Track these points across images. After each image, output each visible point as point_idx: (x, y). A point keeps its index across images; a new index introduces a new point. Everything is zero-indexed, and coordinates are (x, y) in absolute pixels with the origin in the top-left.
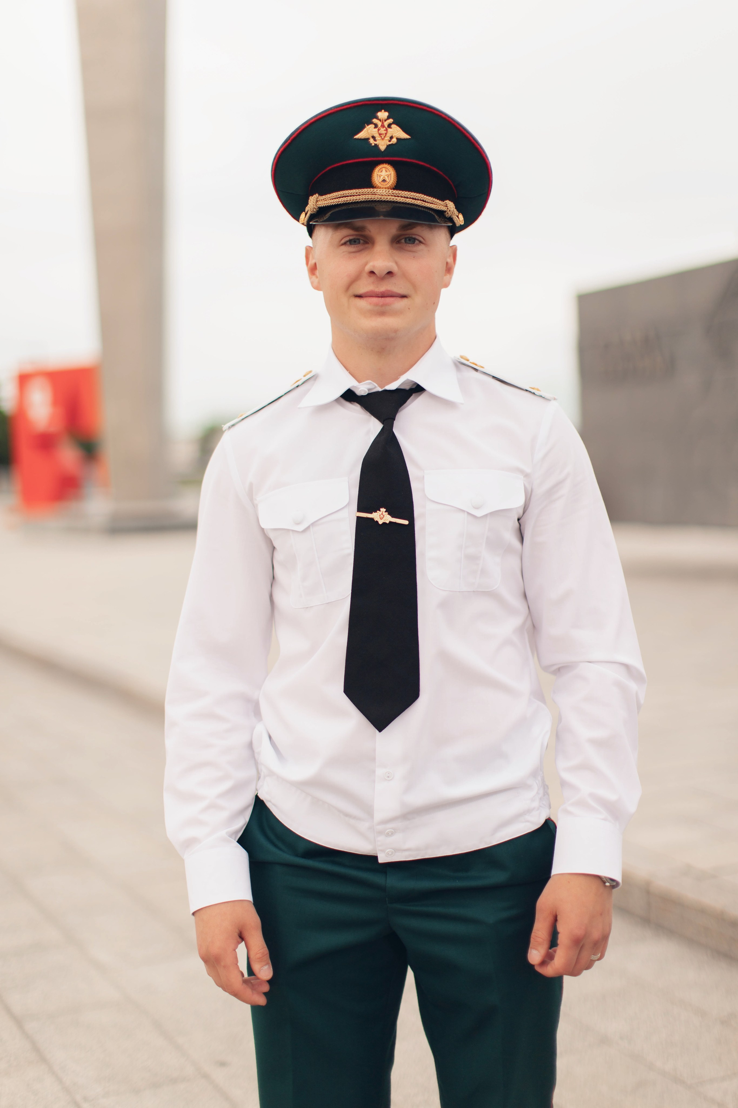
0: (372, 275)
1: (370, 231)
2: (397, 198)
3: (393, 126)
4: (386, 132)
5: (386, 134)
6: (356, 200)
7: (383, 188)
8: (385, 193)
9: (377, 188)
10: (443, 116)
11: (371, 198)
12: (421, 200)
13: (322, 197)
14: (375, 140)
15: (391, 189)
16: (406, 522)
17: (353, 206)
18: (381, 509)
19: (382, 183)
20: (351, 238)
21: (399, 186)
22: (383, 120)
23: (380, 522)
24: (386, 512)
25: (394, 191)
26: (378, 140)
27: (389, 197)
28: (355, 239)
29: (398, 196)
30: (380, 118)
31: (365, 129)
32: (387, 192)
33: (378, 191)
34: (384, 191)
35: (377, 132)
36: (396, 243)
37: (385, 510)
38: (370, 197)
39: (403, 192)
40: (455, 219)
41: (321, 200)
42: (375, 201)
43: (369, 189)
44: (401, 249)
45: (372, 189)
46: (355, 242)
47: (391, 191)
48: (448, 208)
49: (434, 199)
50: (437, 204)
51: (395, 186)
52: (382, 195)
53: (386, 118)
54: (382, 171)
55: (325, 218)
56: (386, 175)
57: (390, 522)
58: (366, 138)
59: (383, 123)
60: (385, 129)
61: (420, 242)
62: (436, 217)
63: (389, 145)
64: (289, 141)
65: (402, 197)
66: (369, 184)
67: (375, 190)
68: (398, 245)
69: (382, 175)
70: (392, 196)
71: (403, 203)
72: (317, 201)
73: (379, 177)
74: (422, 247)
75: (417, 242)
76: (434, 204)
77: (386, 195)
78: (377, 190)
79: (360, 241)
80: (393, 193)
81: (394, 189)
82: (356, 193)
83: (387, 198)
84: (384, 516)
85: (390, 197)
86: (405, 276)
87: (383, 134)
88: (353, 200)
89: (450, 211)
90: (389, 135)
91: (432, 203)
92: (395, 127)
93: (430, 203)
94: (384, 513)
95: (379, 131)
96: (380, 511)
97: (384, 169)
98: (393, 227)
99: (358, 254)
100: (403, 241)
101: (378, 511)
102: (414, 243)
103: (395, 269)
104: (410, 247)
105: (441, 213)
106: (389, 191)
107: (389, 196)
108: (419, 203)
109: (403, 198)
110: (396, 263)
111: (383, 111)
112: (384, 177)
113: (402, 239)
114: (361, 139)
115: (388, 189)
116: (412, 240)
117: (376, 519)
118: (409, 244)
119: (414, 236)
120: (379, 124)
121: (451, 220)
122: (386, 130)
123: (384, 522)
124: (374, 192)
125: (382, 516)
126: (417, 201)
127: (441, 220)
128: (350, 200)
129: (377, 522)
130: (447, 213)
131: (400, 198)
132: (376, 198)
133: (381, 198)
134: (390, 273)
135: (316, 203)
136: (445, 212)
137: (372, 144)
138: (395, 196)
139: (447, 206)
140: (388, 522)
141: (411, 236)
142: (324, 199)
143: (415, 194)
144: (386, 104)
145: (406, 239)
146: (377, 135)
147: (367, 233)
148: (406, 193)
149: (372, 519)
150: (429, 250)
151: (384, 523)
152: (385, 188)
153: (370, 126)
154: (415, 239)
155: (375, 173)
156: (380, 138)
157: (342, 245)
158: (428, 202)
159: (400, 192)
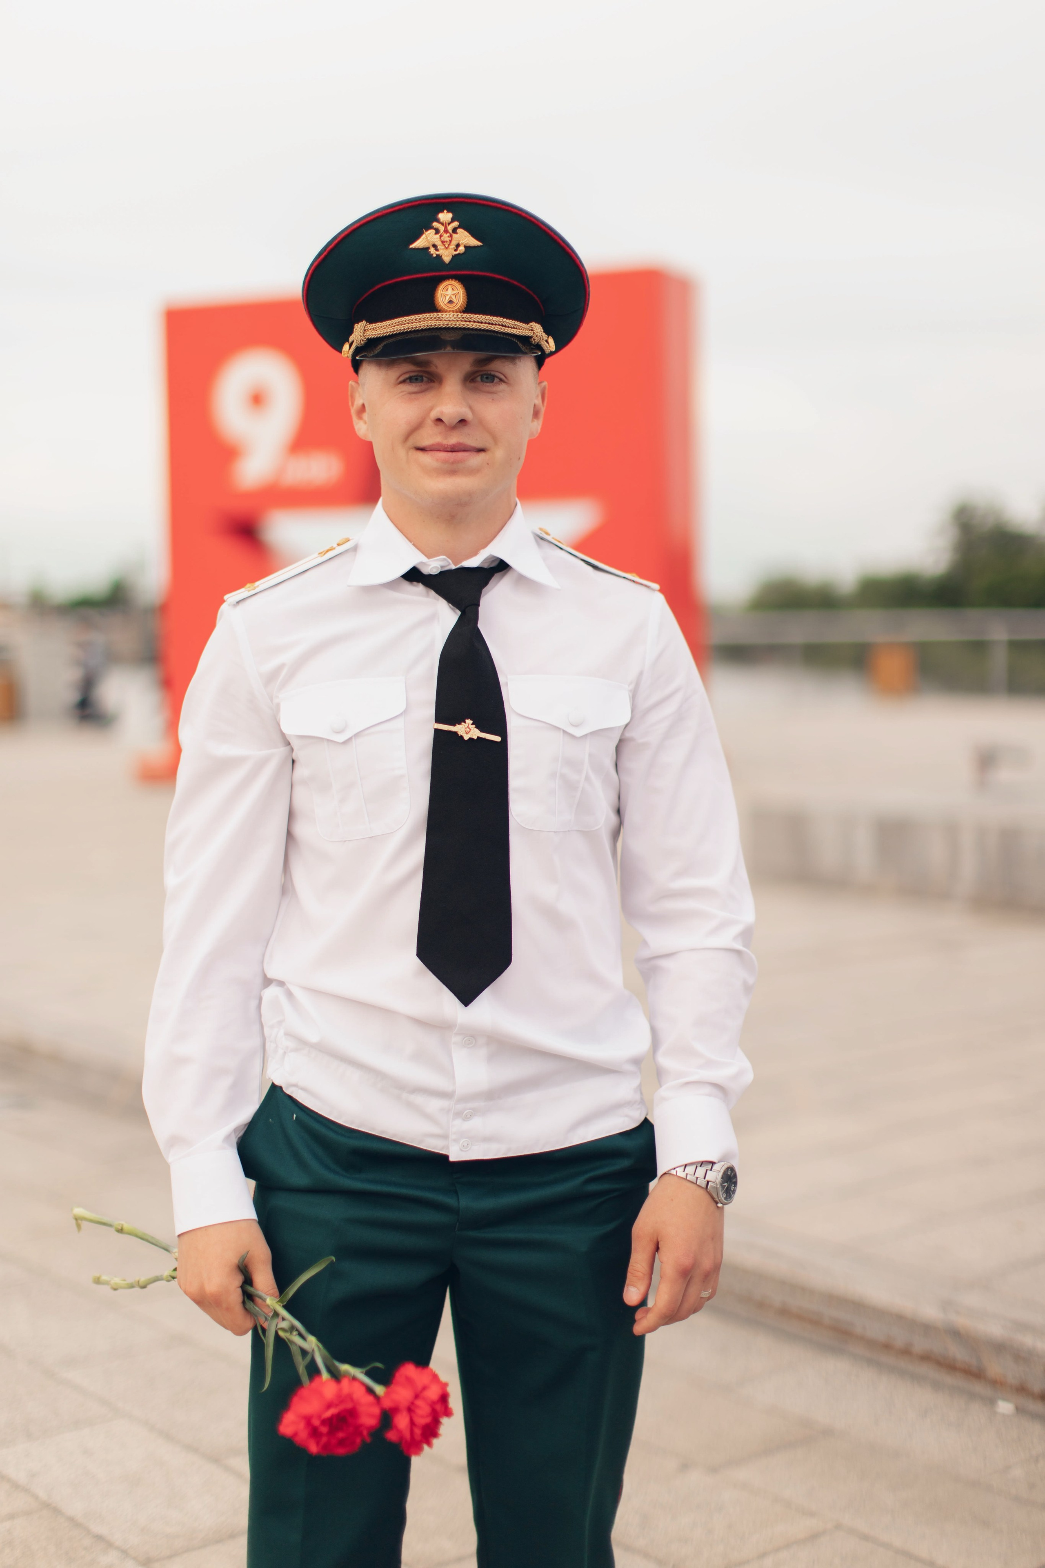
0: (439, 423)
1: (436, 367)
2: (468, 323)
3: (460, 231)
4: (450, 239)
5: (451, 241)
6: (416, 327)
7: (450, 311)
8: (453, 318)
9: (442, 312)
10: (524, 214)
11: (436, 325)
12: (499, 325)
13: (371, 325)
14: (437, 250)
15: (461, 312)
16: (498, 739)
17: (413, 336)
18: (467, 721)
19: (449, 305)
20: (412, 374)
21: (469, 308)
22: (446, 223)
23: (466, 738)
24: (472, 724)
25: (465, 315)
26: (441, 249)
27: (458, 323)
28: (417, 376)
29: (470, 321)
30: (441, 221)
31: (424, 236)
32: (455, 316)
33: (444, 316)
34: (451, 316)
35: (439, 239)
36: (470, 382)
37: (472, 722)
38: (433, 323)
39: (476, 316)
40: (544, 345)
41: (370, 329)
42: (441, 328)
43: (432, 314)
44: (476, 390)
45: (436, 314)
46: (417, 379)
47: (460, 314)
48: (534, 333)
49: (516, 323)
50: (519, 328)
51: (465, 308)
52: (449, 321)
53: (450, 220)
54: (447, 290)
55: (376, 352)
56: (453, 294)
57: (479, 738)
58: (425, 247)
59: (446, 227)
60: (448, 234)
61: (501, 380)
62: (520, 344)
63: (455, 255)
64: (325, 253)
65: (474, 322)
66: (432, 307)
67: (440, 314)
68: (472, 384)
69: (447, 295)
70: (462, 321)
71: (476, 330)
72: (365, 330)
73: (443, 297)
74: (503, 386)
75: (496, 380)
76: (516, 328)
77: (454, 321)
78: (442, 315)
79: (423, 378)
80: (463, 318)
81: (464, 312)
82: (416, 320)
83: (456, 325)
84: (470, 729)
85: (460, 322)
86: (482, 424)
87: (447, 242)
88: (412, 328)
89: (537, 336)
90: (454, 243)
91: (514, 328)
92: (462, 232)
93: (511, 328)
94: (471, 726)
95: (442, 238)
96: (465, 722)
97: (450, 286)
98: (465, 362)
99: (420, 395)
100: (479, 379)
101: (463, 723)
102: (493, 382)
103: (469, 416)
104: (488, 387)
105: (526, 340)
106: (458, 315)
107: (458, 321)
108: (497, 328)
109: (476, 324)
110: (471, 408)
111: (445, 211)
112: (451, 297)
113: (478, 376)
114: (418, 249)
115: (457, 312)
116: (490, 378)
117: (460, 733)
118: (487, 382)
119: (493, 373)
120: (442, 228)
121: (539, 347)
122: (451, 236)
123: (471, 737)
124: (439, 318)
125: (468, 729)
126: (494, 326)
127: (526, 348)
128: (409, 328)
129: (462, 737)
130: (534, 339)
131: (472, 323)
132: (442, 324)
133: (448, 324)
134: (463, 422)
135: (364, 333)
136: (531, 337)
137: (432, 255)
138: (466, 321)
139: (532, 330)
140: (475, 738)
141: (489, 372)
142: (373, 329)
143: (491, 318)
144: (449, 203)
145: (482, 376)
146: (438, 243)
147: (432, 369)
148: (480, 316)
149: (455, 733)
150: (512, 391)
151: (470, 739)
152: (453, 312)
153: (430, 231)
154: (494, 376)
155: (439, 292)
156: (443, 247)
157: (401, 382)
158: (508, 327)
159: (472, 316)
